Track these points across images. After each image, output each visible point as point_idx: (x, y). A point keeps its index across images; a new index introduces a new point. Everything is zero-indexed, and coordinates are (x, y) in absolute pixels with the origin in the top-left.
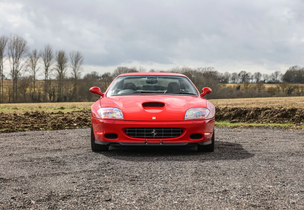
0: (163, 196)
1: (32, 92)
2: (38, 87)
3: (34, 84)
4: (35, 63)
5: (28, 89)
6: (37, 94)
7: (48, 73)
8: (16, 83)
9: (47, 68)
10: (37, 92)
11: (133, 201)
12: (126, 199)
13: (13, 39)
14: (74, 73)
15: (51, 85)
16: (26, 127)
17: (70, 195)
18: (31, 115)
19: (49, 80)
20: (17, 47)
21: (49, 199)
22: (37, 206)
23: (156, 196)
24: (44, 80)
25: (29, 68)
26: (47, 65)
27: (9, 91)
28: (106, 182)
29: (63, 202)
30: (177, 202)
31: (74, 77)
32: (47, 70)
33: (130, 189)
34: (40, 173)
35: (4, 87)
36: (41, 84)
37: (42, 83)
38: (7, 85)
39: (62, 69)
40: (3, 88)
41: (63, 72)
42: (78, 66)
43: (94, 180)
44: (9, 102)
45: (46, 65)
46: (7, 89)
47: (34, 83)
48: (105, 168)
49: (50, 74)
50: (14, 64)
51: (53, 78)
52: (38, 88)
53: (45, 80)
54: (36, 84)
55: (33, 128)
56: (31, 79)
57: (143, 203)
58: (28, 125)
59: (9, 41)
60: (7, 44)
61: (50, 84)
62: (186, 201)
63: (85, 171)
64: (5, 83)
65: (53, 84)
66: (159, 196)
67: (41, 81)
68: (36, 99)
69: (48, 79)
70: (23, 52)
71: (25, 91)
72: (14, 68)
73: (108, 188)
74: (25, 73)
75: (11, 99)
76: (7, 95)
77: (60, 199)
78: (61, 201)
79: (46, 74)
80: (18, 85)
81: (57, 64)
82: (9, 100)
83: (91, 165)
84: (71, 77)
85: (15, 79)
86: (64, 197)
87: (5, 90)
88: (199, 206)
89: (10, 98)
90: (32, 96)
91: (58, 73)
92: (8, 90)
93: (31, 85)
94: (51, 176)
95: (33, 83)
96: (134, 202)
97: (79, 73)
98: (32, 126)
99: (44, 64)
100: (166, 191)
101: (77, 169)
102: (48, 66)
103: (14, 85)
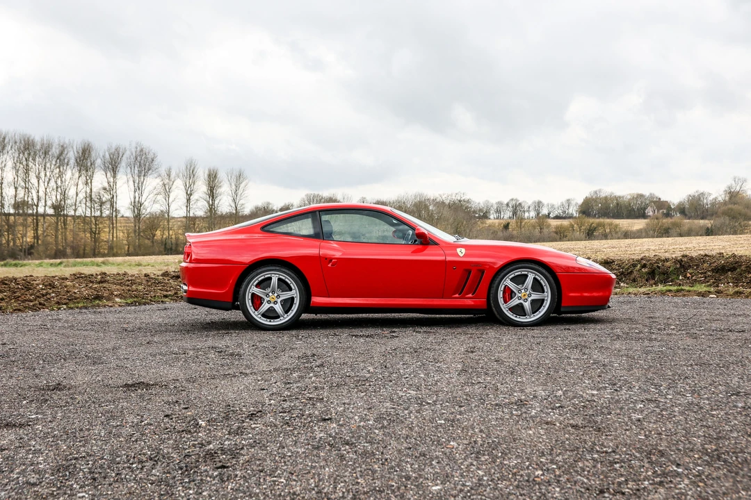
0: (418, 412)
1: (165, 237)
2: (176, 228)
3: (168, 225)
4: (169, 189)
5: (158, 233)
6: (174, 241)
7: (191, 206)
8: (139, 222)
9: (189, 198)
10: (173, 237)
11: (368, 420)
12: (356, 417)
13: (134, 150)
14: (234, 206)
15: (196, 225)
16: (166, 296)
17: (261, 411)
18: (174, 276)
19: (192, 218)
20: (140, 162)
21: (227, 418)
22: (209, 430)
23: (406, 412)
24: (184, 217)
25: (160, 198)
26: (189, 192)
27: (128, 237)
28: (316, 388)
29: (252, 422)
30: (443, 422)
31: (234, 212)
32: (188, 200)
33: (359, 401)
34: (203, 373)
35: (120, 230)
36: (179, 223)
37: (181, 221)
38: (124, 226)
39: (213, 199)
40: (118, 231)
41: (216, 202)
42: (239, 193)
43: (295, 385)
44: (129, 254)
45: (187, 193)
46: (123, 233)
47: (168, 221)
48: (309, 365)
49: (194, 206)
50: (135, 192)
51: (200, 213)
52: (174, 230)
53: (186, 217)
54: (170, 224)
55: (178, 297)
56: (163, 215)
57: (385, 423)
58: (170, 293)
59: (128, 154)
60: (124, 158)
61: (194, 224)
62: (458, 420)
63: (276, 370)
64: (121, 223)
65: (198, 224)
66: (411, 412)
67: (179, 219)
68: (171, 249)
69: (191, 215)
70: (150, 171)
71: (154, 235)
72: (135, 198)
73: (323, 399)
74: (152, 207)
75: (131, 249)
76: (125, 242)
77: (246, 418)
78: (248, 420)
79: (187, 207)
80: (143, 226)
81: (206, 190)
82: (128, 251)
83: (285, 360)
84: (228, 211)
85: (138, 217)
86: (252, 414)
87: (121, 234)
88: (483, 427)
89: (128, 248)
90: (166, 244)
91: (207, 205)
92: (126, 235)
93: (164, 225)
94: (223, 379)
95: (166, 223)
96: (371, 423)
97: (243, 205)
98: (176, 293)
99: (185, 191)
100: (421, 402)
101: (264, 366)
102: (191, 195)
103: (135, 226)
